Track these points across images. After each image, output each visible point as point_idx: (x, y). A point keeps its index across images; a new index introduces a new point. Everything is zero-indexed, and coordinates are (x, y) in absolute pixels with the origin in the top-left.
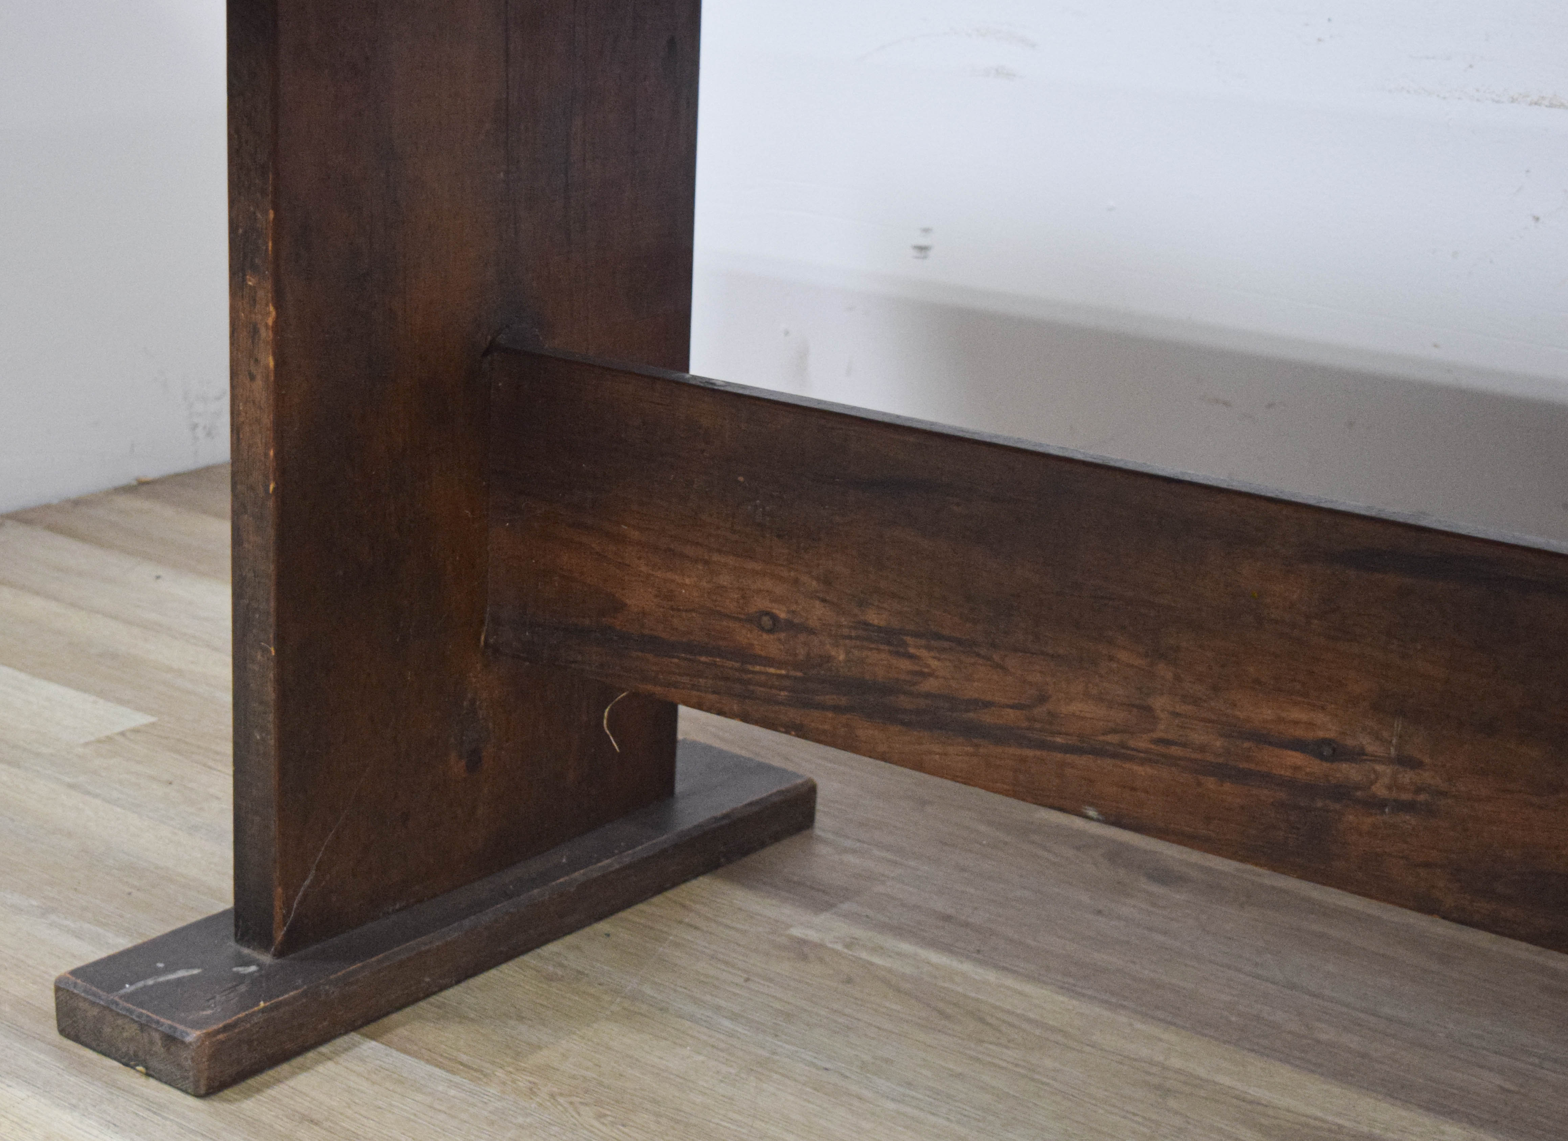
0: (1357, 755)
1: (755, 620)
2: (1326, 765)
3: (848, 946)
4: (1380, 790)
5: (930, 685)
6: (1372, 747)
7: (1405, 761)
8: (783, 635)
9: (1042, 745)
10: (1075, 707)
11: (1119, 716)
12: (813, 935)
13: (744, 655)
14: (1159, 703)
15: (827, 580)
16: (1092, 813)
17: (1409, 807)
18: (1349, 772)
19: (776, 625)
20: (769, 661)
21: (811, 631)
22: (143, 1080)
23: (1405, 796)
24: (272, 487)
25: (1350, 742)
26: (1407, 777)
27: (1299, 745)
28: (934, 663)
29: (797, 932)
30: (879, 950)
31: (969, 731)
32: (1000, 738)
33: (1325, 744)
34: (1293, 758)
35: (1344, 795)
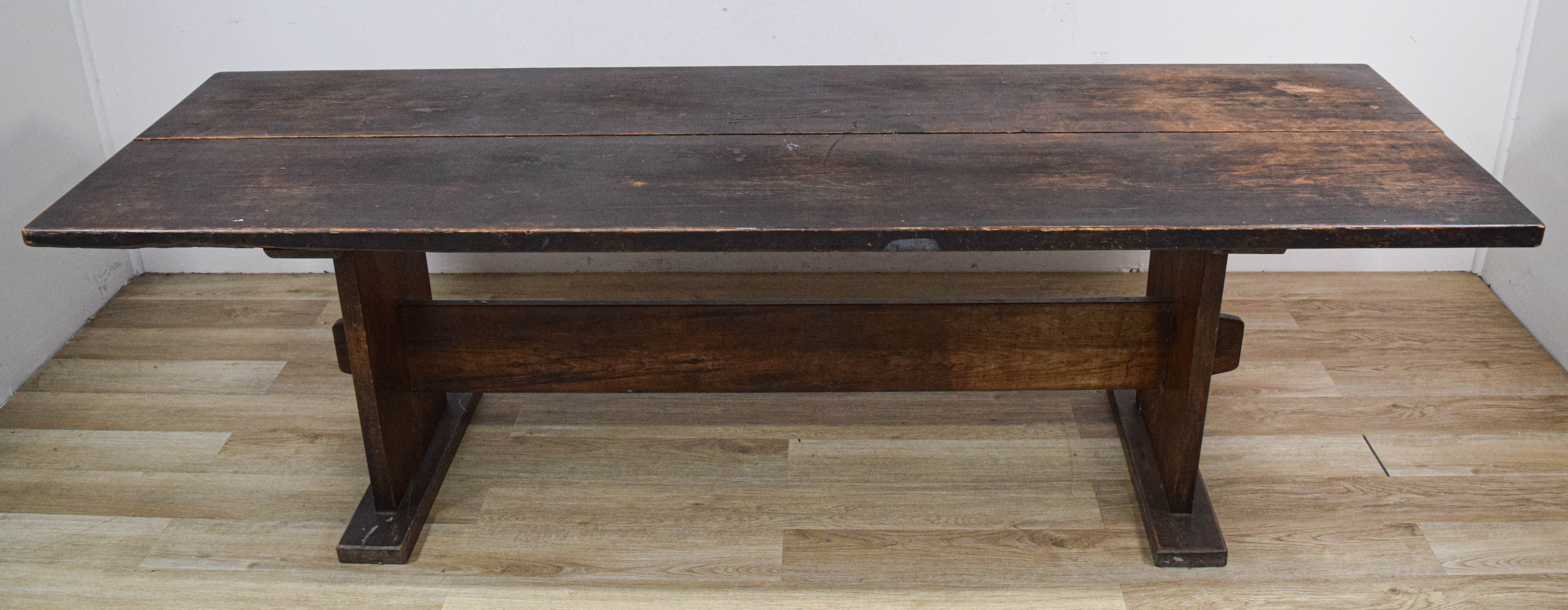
0: (702, 361)
1: (514, 365)
2: (694, 365)
3: (531, 433)
4: (710, 367)
5: (574, 370)
6: (706, 358)
7: (715, 359)
8: (523, 367)
9: (613, 378)
10: (621, 366)
11: (634, 366)
12: (519, 434)
13: (510, 375)
14: (645, 360)
15: (535, 350)
16: (630, 391)
17: (719, 369)
18: (700, 365)
19: (520, 365)
20: (520, 375)
21: (531, 364)
22: (382, 566)
23: (717, 367)
24: (372, 381)
25: (699, 358)
26: (716, 363)
27: (685, 362)
28: (575, 365)
29: (513, 434)
30: (540, 431)
31: (588, 379)
32: (599, 379)
33: (693, 360)
34: (685, 365)
35: (700, 370)
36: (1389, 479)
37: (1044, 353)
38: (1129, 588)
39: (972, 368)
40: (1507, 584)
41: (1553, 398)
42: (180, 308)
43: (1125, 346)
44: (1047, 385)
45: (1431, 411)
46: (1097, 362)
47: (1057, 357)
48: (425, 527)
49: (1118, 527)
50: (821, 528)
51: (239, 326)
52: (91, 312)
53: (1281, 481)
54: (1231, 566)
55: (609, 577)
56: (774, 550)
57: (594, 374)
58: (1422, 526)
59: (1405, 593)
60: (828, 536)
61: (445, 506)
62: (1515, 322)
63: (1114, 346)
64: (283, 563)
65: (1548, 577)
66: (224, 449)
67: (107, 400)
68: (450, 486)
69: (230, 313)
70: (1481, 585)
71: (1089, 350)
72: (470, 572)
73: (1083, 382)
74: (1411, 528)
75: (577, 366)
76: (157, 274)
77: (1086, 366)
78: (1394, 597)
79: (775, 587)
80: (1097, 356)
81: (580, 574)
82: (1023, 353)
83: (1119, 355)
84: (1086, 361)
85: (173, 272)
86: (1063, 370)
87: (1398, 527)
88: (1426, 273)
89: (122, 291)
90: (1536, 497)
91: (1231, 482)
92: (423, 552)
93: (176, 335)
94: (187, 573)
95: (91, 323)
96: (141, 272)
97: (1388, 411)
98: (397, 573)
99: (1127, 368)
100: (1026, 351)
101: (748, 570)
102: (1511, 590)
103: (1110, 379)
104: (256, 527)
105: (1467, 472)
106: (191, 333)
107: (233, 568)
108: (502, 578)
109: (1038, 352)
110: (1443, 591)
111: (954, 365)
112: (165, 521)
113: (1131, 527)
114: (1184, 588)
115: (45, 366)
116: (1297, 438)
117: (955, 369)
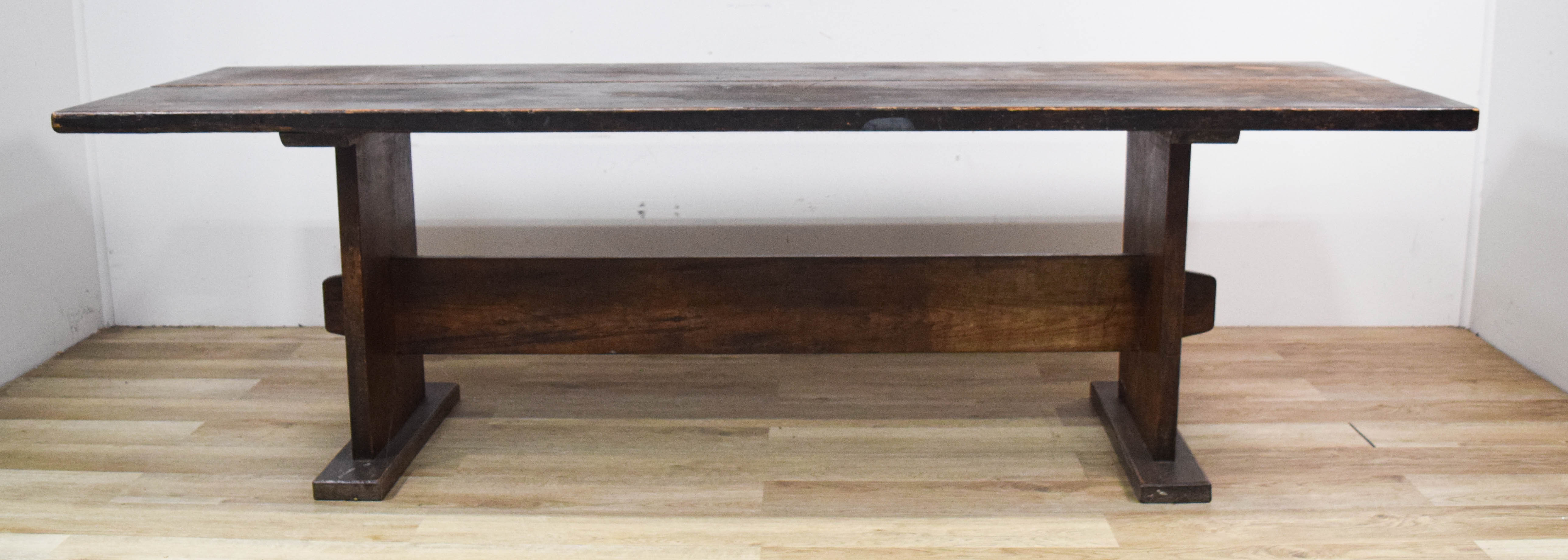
0: (685, 318)
1: (499, 323)
2: (677, 323)
3: (509, 423)
4: (692, 326)
5: (560, 328)
6: (688, 315)
7: (697, 317)
8: (508, 326)
9: (595, 338)
10: (604, 325)
11: (618, 324)
12: (496, 423)
14: (629, 318)
15: (522, 306)
16: (613, 352)
17: (700, 328)
18: (683, 323)
19: (505, 323)
20: (504, 335)
21: (518, 322)
22: (357, 502)
23: (699, 326)
25: (683, 315)
26: (699, 321)
27: (669, 320)
28: (559, 323)
30: (518, 422)
31: (573, 339)
32: (584, 337)
33: (676, 317)
34: (668, 323)
35: (682, 329)
36: (1374, 449)
37: (1022, 310)
38: (1112, 516)
39: (951, 327)
40: (1495, 511)
41: (1540, 402)
42: (153, 346)
43: (1100, 303)
44: (1026, 346)
45: (1418, 409)
46: (1073, 321)
47: (1035, 314)
48: (402, 478)
49: (1101, 480)
50: (803, 480)
51: (212, 358)
52: (61, 348)
53: (1267, 451)
54: (1216, 502)
55: (588, 509)
56: (756, 493)
57: (578, 334)
58: (1408, 477)
59: (1393, 517)
60: (808, 486)
61: (420, 466)
62: (1501, 356)
63: (1090, 303)
64: (257, 500)
65: (1538, 507)
66: (195, 432)
67: (77, 402)
68: (427, 452)
69: (203, 350)
70: (1470, 513)
71: (1065, 308)
72: (448, 506)
73: (1062, 343)
74: (1398, 478)
75: (561, 324)
76: (127, 327)
77: (1064, 325)
78: (1381, 520)
79: (757, 515)
80: (1074, 314)
81: (558, 507)
82: (1000, 311)
83: (1094, 313)
84: (1063, 320)
85: (143, 324)
86: (1041, 328)
87: (1384, 477)
88: (1413, 327)
89: (92, 337)
90: (1524, 460)
91: (1218, 451)
92: (399, 494)
93: (146, 363)
94: (160, 506)
95: (60, 356)
96: (112, 324)
97: (1375, 409)
98: (373, 506)
99: (1104, 327)
100: (1004, 308)
101: (728, 505)
102: (1501, 515)
103: (1088, 339)
104: (228, 478)
105: (1455, 445)
106: (163, 362)
107: (204, 503)
108: (480, 509)
109: (1015, 310)
110: (1431, 516)
111: (933, 324)
112: (136, 475)
113: (1116, 479)
114: (1169, 516)
115: (15, 381)
116: (1283, 426)
117: (934, 328)
